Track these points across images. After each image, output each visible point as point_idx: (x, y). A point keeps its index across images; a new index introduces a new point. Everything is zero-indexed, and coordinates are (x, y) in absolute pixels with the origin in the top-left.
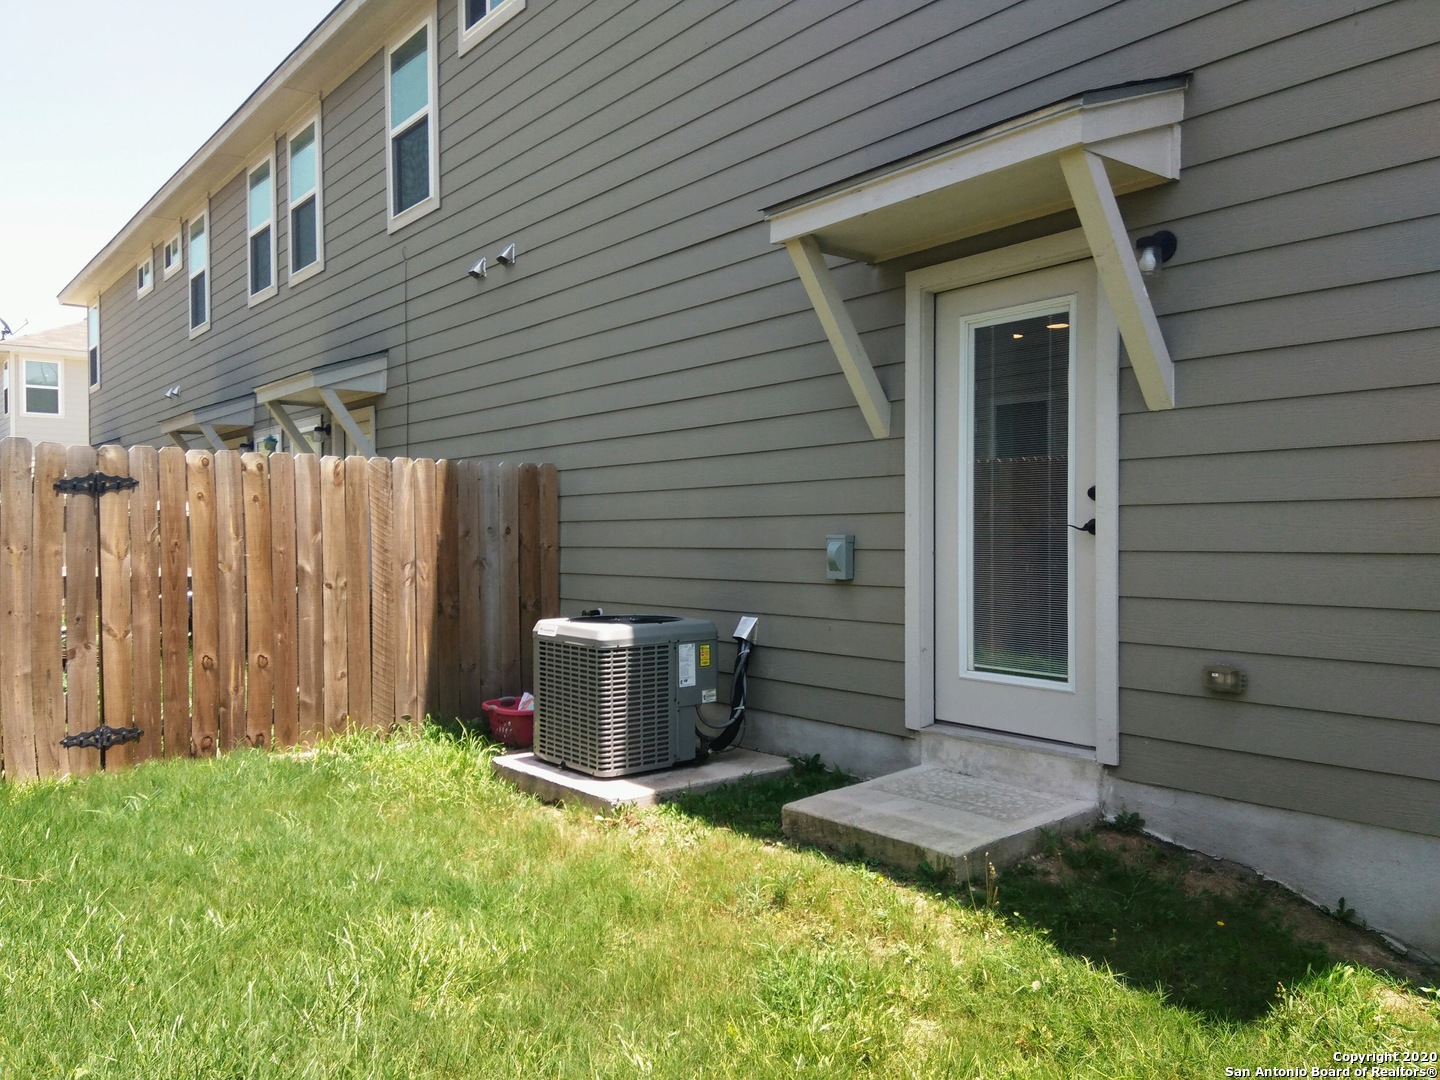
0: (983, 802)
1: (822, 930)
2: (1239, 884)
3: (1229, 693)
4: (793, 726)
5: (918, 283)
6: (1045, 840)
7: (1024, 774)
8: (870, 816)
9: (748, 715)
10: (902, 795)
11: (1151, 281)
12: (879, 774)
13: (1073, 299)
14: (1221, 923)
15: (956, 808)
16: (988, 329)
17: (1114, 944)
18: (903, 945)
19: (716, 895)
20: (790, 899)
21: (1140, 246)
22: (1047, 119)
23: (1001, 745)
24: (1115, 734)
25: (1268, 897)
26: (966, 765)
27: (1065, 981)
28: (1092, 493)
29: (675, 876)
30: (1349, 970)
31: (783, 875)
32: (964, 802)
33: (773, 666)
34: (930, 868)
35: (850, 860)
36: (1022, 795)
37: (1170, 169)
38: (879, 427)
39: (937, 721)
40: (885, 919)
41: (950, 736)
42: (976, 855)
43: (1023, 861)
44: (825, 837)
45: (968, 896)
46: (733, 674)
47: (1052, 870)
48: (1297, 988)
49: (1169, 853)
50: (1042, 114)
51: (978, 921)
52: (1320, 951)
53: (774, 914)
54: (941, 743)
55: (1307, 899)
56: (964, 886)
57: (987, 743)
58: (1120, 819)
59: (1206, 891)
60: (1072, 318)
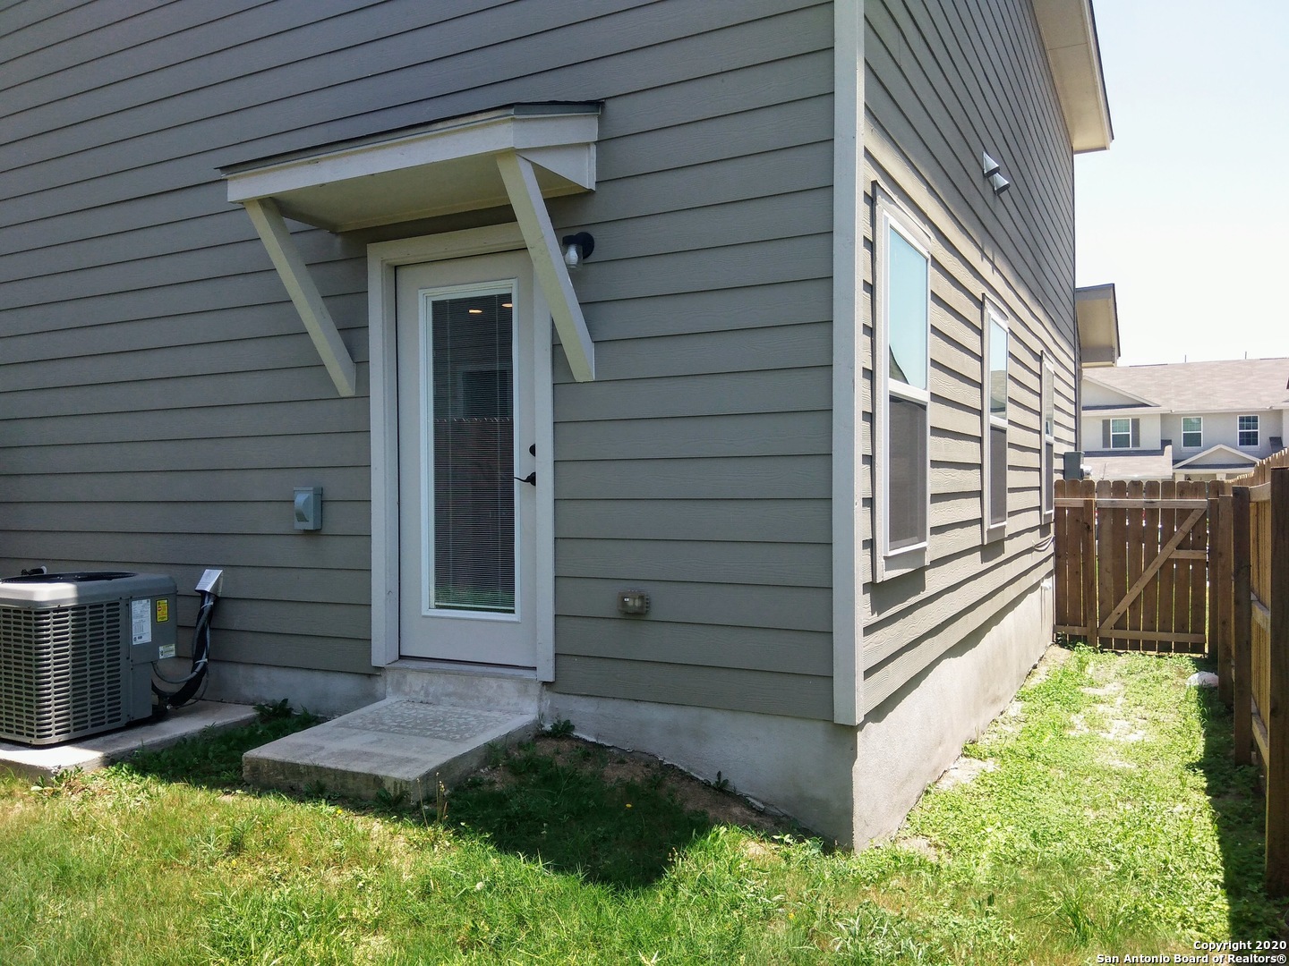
0: (440, 727)
1: (278, 869)
2: (645, 770)
3: (636, 615)
4: (260, 675)
5: (379, 256)
6: (491, 754)
7: (478, 697)
8: (332, 753)
9: (211, 667)
10: (365, 729)
11: (575, 274)
12: (347, 712)
13: (514, 282)
14: (629, 806)
15: (415, 735)
16: (443, 302)
17: (545, 838)
18: (357, 870)
19: (167, 852)
20: (247, 845)
21: (566, 242)
22: (484, 122)
23: (459, 673)
24: (551, 654)
25: (666, 778)
26: (427, 694)
27: (502, 877)
28: (533, 450)
29: (123, 837)
30: (723, 830)
31: (241, 821)
32: (425, 729)
33: (238, 618)
34: (387, 794)
35: (311, 797)
36: (475, 716)
37: (589, 182)
38: (345, 386)
39: (401, 657)
40: (341, 850)
41: (413, 670)
42: (428, 777)
43: (472, 775)
44: (287, 778)
45: (422, 814)
46: (196, 628)
47: (497, 780)
48: (685, 851)
49: (593, 752)
50: (480, 117)
51: (428, 836)
52: (702, 817)
53: (230, 861)
54: (404, 677)
55: (695, 775)
56: (418, 806)
57: (445, 672)
58: (555, 727)
59: (619, 779)
60: (514, 298)
